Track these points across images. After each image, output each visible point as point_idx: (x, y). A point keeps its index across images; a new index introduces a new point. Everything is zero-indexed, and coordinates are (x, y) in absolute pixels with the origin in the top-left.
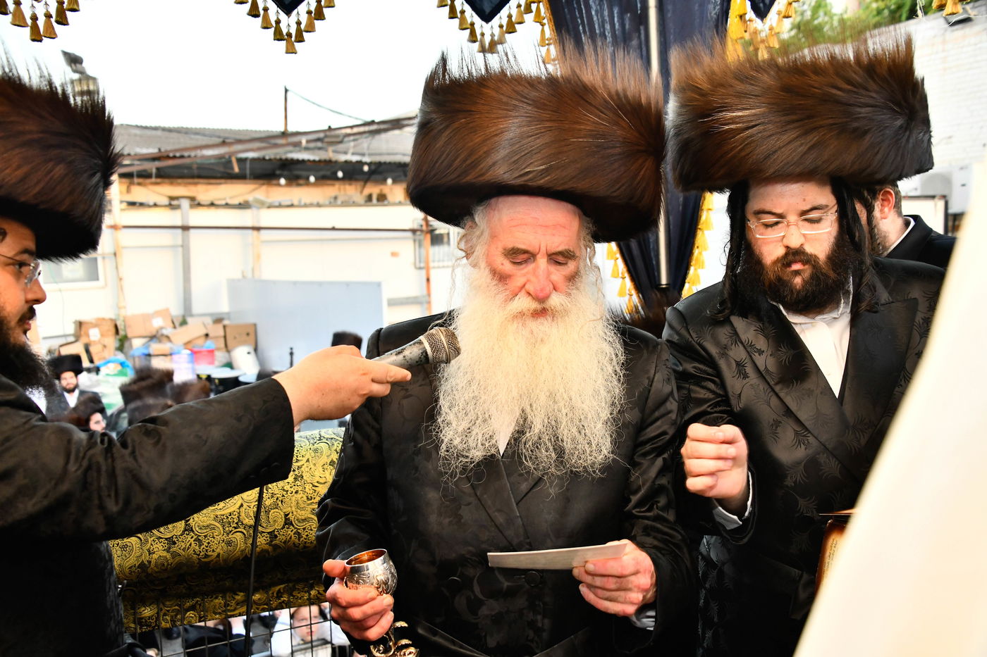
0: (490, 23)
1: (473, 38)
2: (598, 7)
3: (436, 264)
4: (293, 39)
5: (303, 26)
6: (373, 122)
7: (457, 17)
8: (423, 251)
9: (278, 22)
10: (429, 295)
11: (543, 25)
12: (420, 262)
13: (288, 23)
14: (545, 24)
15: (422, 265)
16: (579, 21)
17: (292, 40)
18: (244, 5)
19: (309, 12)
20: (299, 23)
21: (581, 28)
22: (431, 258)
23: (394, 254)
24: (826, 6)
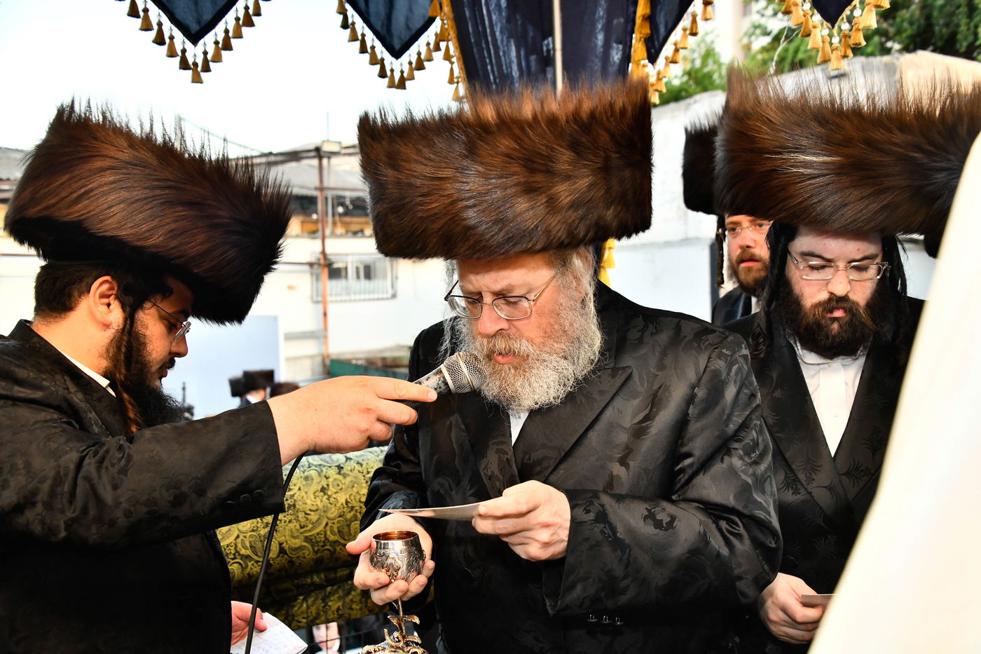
0: (399, 60)
1: (382, 74)
2: (506, 48)
3: (334, 298)
4: (199, 69)
5: (209, 57)
6: (271, 154)
7: (367, 52)
8: (320, 285)
9: (184, 51)
10: (326, 328)
11: (452, 63)
12: (317, 295)
13: (195, 53)
14: (454, 63)
15: (320, 299)
16: (488, 60)
17: (197, 71)
18: (150, 32)
19: (217, 43)
20: (205, 53)
21: (489, 67)
22: (328, 292)
23: (290, 288)
24: (714, 55)
